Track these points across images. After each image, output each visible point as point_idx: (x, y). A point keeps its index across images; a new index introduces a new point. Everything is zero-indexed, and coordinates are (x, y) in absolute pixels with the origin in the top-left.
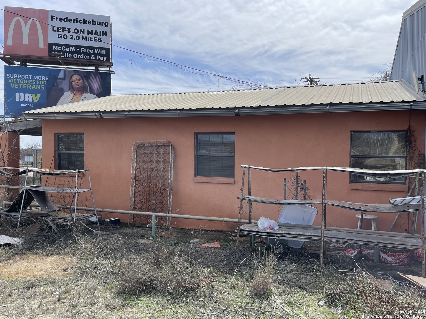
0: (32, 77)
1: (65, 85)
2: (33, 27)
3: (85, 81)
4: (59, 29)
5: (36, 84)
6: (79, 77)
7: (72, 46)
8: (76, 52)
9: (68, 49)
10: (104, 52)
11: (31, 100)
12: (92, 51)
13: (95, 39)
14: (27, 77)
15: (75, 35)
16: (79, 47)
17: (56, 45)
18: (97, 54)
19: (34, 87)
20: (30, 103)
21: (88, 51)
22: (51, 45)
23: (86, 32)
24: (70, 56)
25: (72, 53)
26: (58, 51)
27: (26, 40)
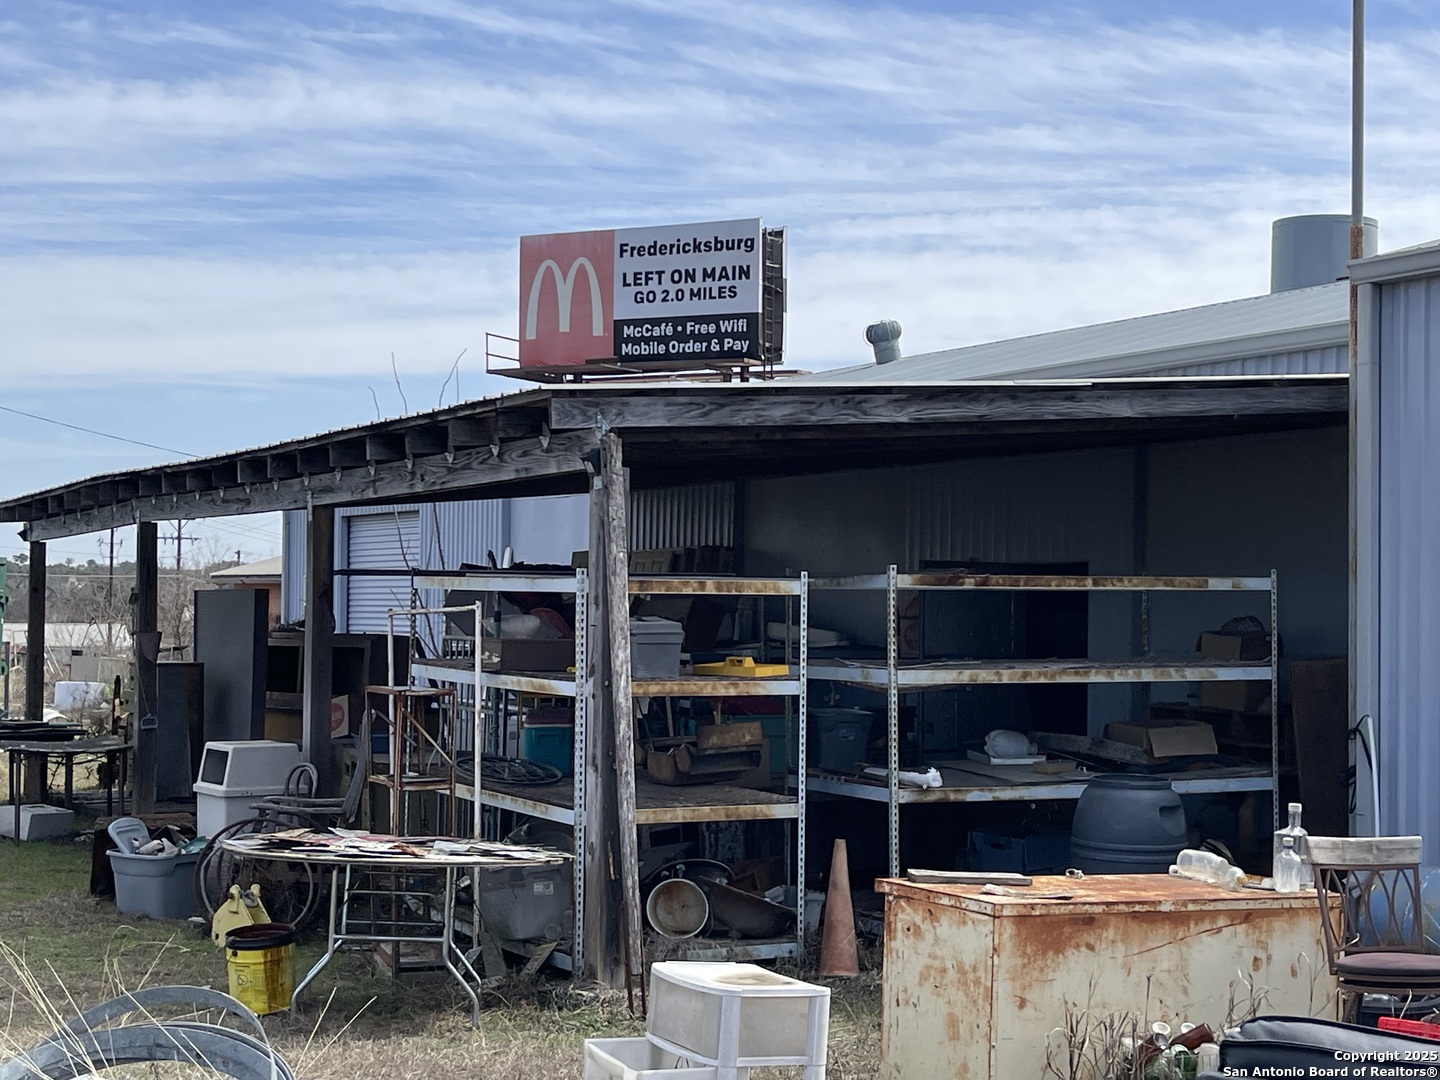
2: (581, 283)
4: (637, 277)
7: (666, 320)
8: (675, 336)
9: (656, 332)
10: (742, 325)
12: (712, 328)
13: (721, 293)
15: (673, 290)
16: (683, 321)
17: (629, 324)
18: (726, 335)
21: (704, 329)
22: (619, 325)
23: (699, 276)
24: (662, 349)
25: (665, 341)
26: (635, 340)
27: (564, 326)
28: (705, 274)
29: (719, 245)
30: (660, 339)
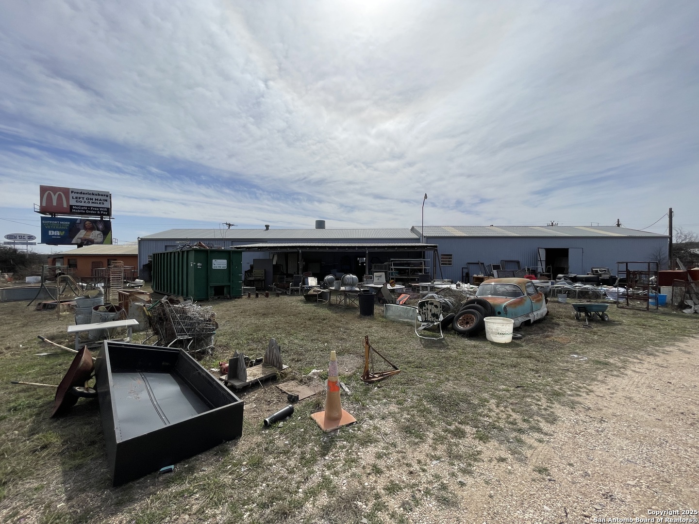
0: (59, 223)
1: (81, 226)
2: (60, 196)
3: (94, 225)
4: (76, 198)
5: (61, 226)
6: (90, 222)
7: (85, 207)
8: (88, 209)
9: (82, 208)
10: (106, 209)
11: (59, 234)
12: (98, 209)
13: (100, 203)
14: (56, 222)
15: (87, 201)
16: (90, 207)
17: (74, 206)
18: (101, 211)
19: (60, 227)
20: (58, 236)
21: (95, 209)
22: (71, 206)
23: (94, 200)
24: (84, 211)
25: (85, 210)
26: (76, 209)
27: (55, 203)
28: (96, 200)
29: (99, 195)
30: (83, 210)
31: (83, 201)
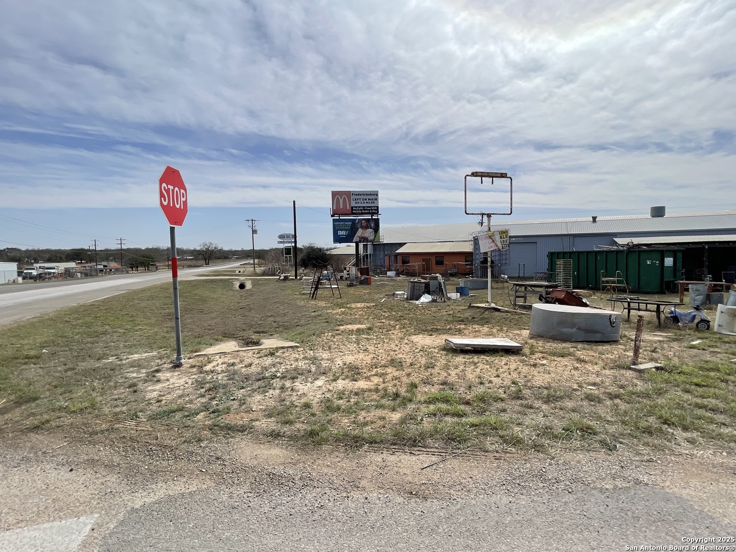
0: (345, 223)
2: (344, 199)
3: (368, 223)
4: (356, 199)
6: (365, 222)
7: (362, 207)
10: (375, 208)
11: (345, 234)
12: (370, 208)
13: (372, 203)
14: (342, 223)
15: (363, 202)
16: (365, 207)
18: (373, 210)
19: (345, 228)
22: (352, 207)
23: (368, 199)
24: (361, 212)
25: (361, 210)
26: (356, 210)
27: (341, 207)
29: (371, 194)
30: (360, 210)
31: (360, 202)
